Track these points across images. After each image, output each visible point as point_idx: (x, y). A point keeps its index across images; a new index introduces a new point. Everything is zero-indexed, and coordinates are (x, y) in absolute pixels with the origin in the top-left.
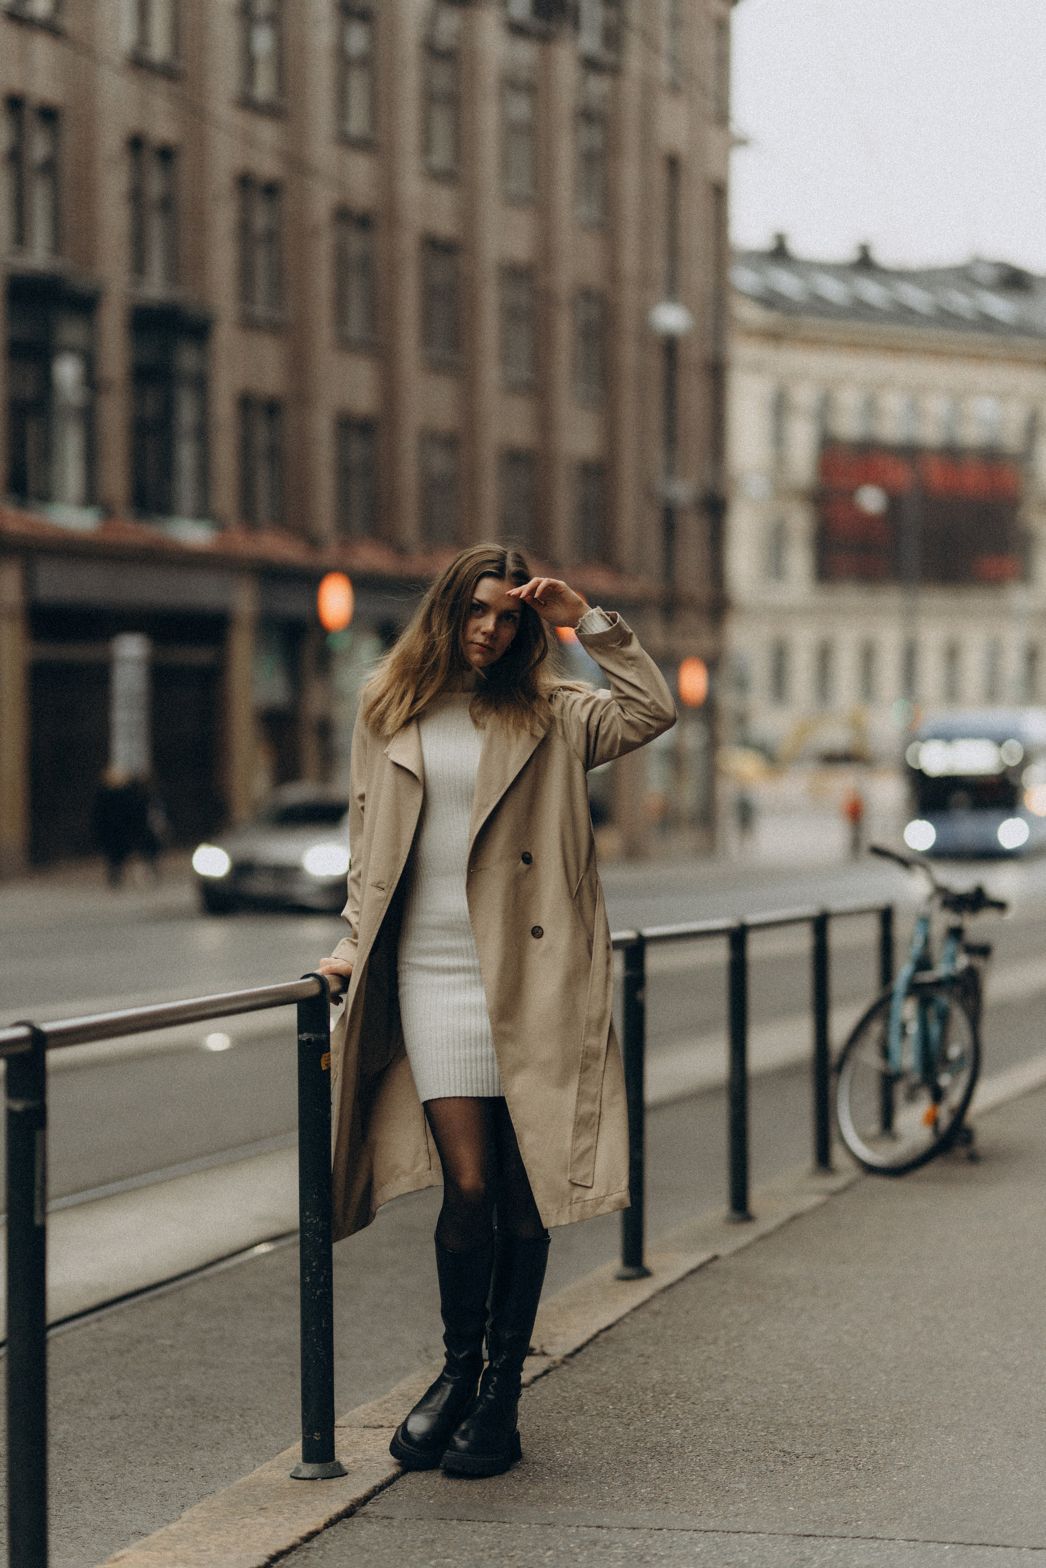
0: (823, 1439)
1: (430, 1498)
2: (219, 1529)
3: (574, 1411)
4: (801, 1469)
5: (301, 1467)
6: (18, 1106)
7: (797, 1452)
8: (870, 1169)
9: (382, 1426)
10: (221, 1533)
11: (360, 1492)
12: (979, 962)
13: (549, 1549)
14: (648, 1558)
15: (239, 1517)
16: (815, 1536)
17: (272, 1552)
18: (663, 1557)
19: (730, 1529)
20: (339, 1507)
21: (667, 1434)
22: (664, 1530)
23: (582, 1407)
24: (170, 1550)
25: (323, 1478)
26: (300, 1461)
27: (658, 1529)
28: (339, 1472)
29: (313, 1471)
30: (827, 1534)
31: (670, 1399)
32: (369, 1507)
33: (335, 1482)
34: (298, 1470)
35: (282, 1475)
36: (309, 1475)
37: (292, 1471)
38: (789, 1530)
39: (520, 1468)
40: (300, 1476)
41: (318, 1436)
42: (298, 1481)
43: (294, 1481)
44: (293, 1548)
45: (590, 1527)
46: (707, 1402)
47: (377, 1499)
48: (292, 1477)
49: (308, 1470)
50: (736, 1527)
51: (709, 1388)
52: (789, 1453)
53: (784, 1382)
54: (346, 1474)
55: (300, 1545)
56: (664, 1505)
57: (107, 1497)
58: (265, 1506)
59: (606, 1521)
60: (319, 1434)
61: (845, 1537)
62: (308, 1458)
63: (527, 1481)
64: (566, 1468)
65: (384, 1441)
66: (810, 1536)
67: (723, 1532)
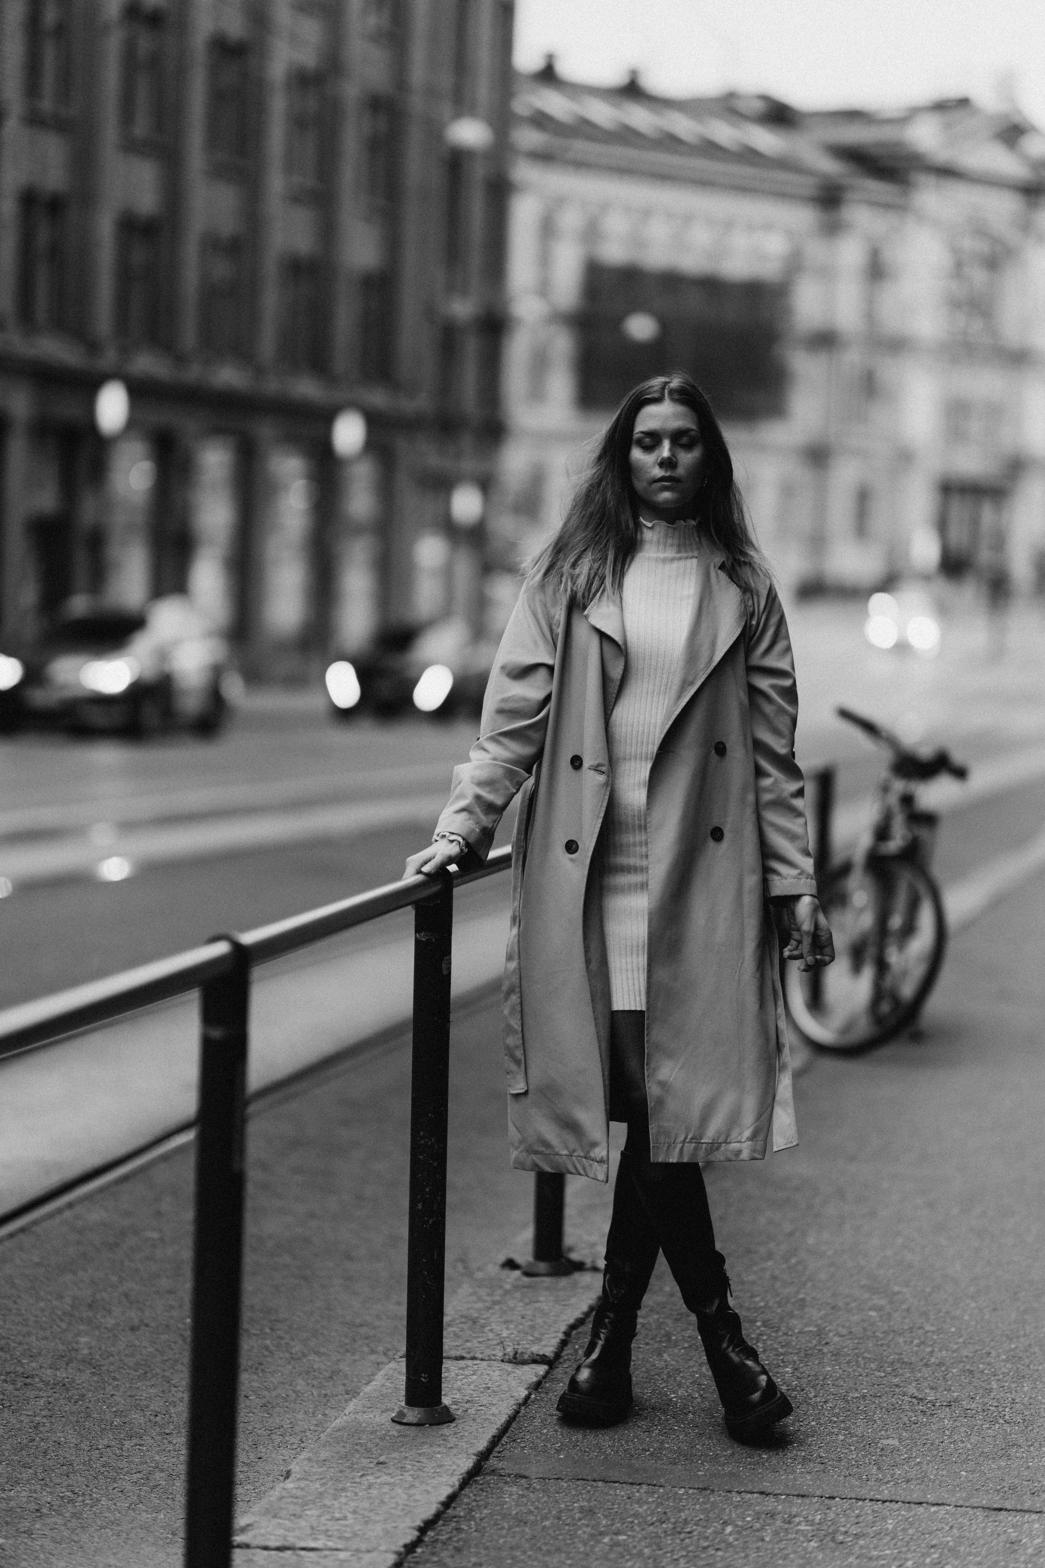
0: (949, 1383)
1: (558, 1451)
2: (344, 1489)
3: (663, 1342)
4: (946, 1422)
5: (406, 1411)
6: (216, 1033)
7: (929, 1398)
8: (819, 1048)
9: (462, 1358)
10: (349, 1494)
11: (482, 1444)
12: (923, 833)
13: (725, 1523)
14: (841, 1538)
15: (359, 1474)
16: (1006, 1510)
17: (419, 1523)
18: (857, 1536)
19: (908, 1499)
20: (467, 1464)
21: (778, 1373)
22: (837, 1499)
23: (668, 1335)
24: (300, 1517)
25: (431, 1425)
26: (403, 1404)
27: (829, 1498)
28: (445, 1417)
29: (419, 1416)
30: (1019, 1507)
31: (759, 1328)
32: (493, 1462)
33: (446, 1430)
34: (401, 1414)
35: (382, 1419)
36: (415, 1421)
37: (394, 1415)
38: (974, 1501)
39: (641, 1415)
40: (404, 1421)
41: (425, 1378)
42: (403, 1427)
43: (398, 1427)
44: (438, 1516)
45: (753, 1493)
46: (800, 1332)
47: (499, 1452)
48: (393, 1421)
49: (413, 1415)
50: (915, 1497)
51: (791, 1315)
52: (921, 1399)
53: (870, 1309)
54: (454, 1419)
55: (443, 1512)
56: (822, 1467)
57: (167, 1431)
58: (382, 1459)
59: (766, 1486)
60: (427, 1375)
61: (1040, 1512)
62: (412, 1399)
63: (657, 1431)
64: (691, 1416)
65: (474, 1377)
66: (1000, 1510)
67: (903, 1502)
